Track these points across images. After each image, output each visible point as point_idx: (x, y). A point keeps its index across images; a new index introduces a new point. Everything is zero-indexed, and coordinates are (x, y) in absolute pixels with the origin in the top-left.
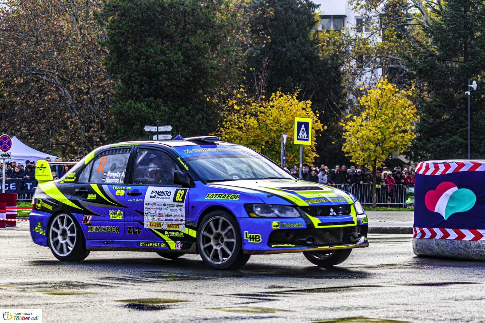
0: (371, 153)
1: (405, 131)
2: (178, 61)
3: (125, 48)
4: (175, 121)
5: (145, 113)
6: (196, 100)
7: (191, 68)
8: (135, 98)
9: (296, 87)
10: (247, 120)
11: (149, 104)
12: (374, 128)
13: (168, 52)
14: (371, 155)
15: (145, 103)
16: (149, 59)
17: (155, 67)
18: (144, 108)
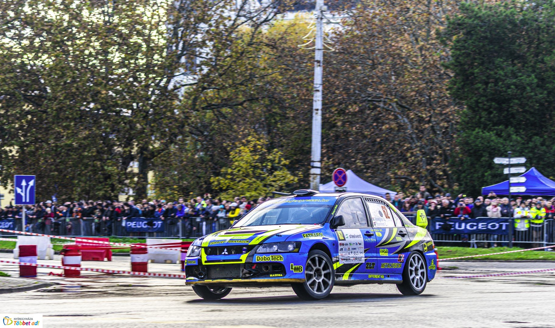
2: (531, 84)
3: (471, 70)
5: (495, 143)
6: (551, 128)
7: (546, 92)
8: (482, 126)
11: (500, 133)
13: (520, 74)
15: (495, 132)
16: (498, 83)
17: (506, 92)
18: (493, 138)
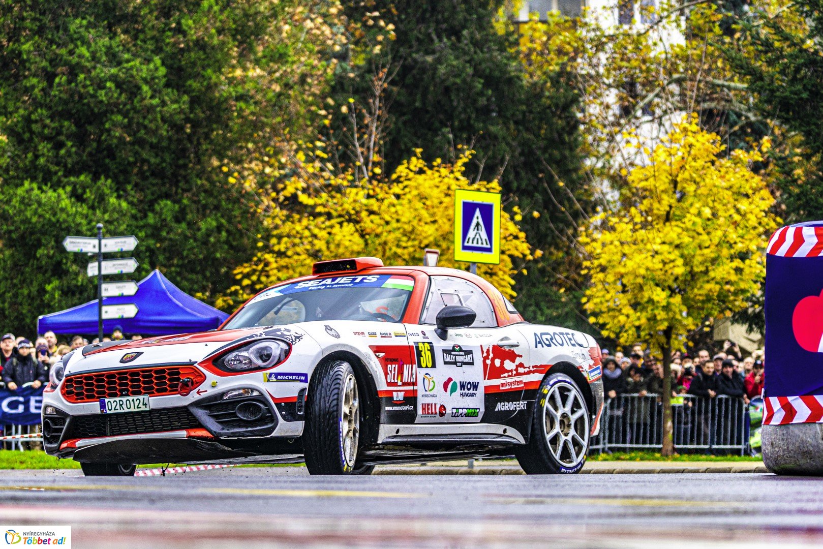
0: (656, 312)
1: (744, 256)
2: (153, 79)
4: (147, 236)
5: (68, 215)
6: (199, 182)
7: (186, 98)
8: (40, 176)
9: (460, 146)
10: (334, 231)
11: (80, 191)
12: (666, 248)
13: (126, 56)
14: (659, 318)
15: (69, 189)
16: (77, 75)
17: (93, 96)
18: (65, 202)
